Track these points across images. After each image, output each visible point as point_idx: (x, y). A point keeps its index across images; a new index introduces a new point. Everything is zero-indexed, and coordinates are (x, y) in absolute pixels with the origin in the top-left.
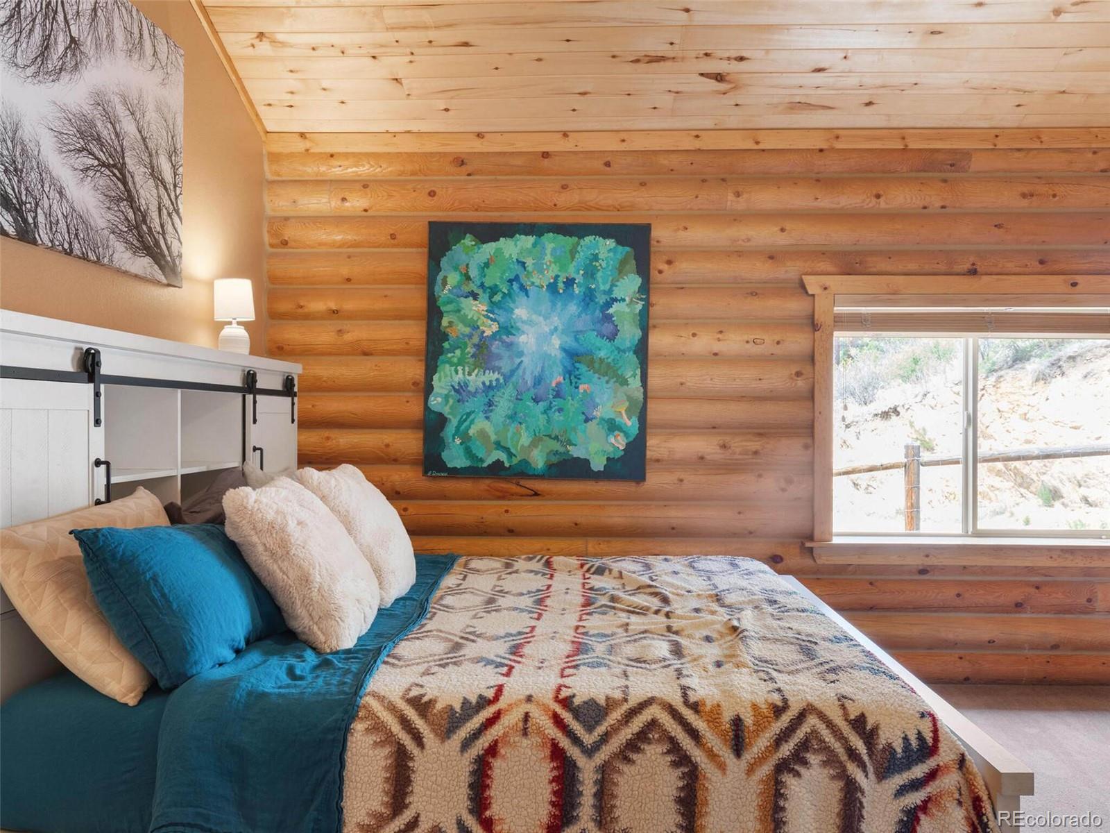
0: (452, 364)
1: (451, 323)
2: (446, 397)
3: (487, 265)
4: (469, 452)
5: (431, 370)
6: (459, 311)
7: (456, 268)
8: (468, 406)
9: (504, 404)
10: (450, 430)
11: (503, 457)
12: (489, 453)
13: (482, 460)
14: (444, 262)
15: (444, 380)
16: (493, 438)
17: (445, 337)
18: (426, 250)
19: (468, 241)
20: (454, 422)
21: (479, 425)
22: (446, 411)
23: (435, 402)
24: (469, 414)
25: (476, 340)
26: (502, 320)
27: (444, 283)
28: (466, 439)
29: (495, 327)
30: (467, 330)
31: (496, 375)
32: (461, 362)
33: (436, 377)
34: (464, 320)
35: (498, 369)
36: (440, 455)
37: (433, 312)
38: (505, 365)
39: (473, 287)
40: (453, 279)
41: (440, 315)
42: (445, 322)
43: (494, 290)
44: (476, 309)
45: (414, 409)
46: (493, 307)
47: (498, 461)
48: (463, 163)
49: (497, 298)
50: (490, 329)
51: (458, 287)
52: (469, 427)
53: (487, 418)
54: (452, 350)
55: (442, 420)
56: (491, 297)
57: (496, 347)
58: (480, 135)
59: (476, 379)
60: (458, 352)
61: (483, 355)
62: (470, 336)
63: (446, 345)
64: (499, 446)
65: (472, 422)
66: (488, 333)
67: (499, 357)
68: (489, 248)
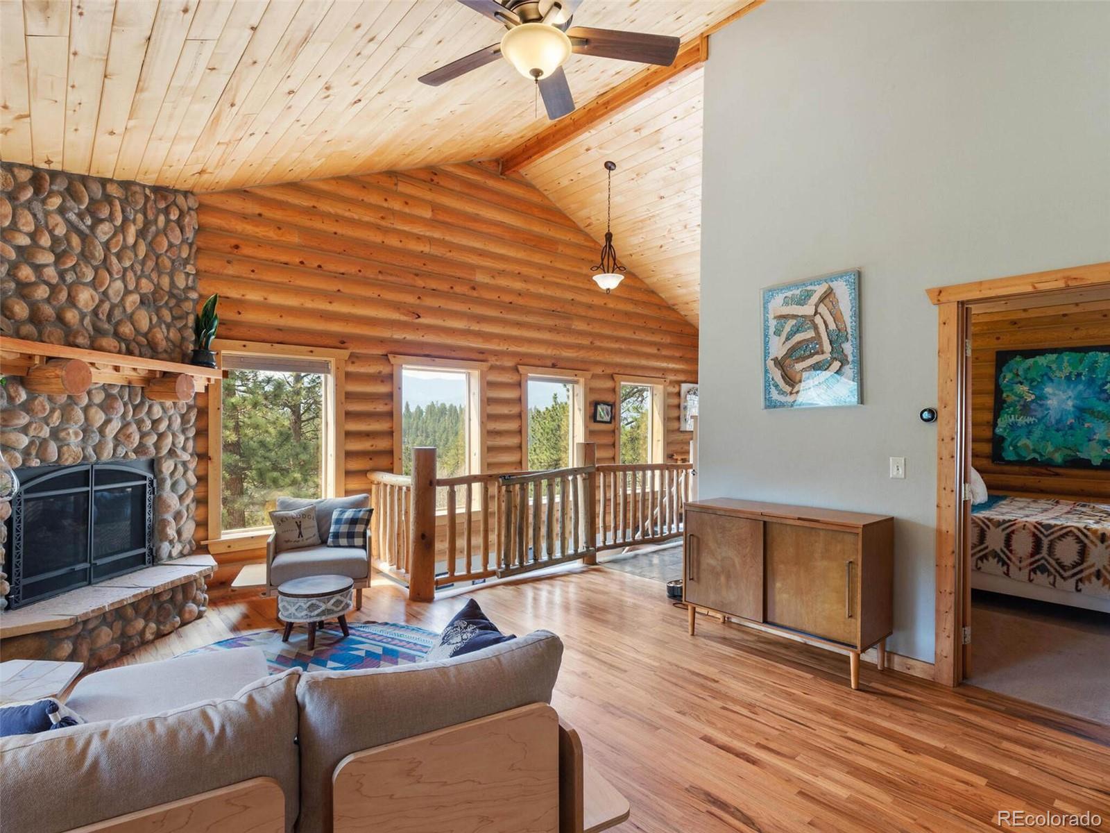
0: (1008, 414)
1: (1008, 396)
2: (1005, 429)
3: (1029, 369)
4: (1018, 454)
5: (997, 416)
6: (1012, 390)
7: (1011, 371)
8: (1018, 433)
9: (1037, 433)
10: (1006, 444)
11: (1037, 456)
12: (1029, 455)
13: (1025, 458)
14: (1004, 369)
15: (1003, 422)
16: (1031, 447)
17: (1005, 402)
18: (994, 363)
19: (1018, 358)
20: (1009, 440)
21: (1023, 441)
22: (1005, 434)
23: (998, 431)
24: (1017, 437)
25: (1022, 403)
26: (1037, 393)
27: (1004, 378)
28: (1015, 447)
29: (1033, 397)
30: (1017, 399)
31: (1034, 419)
32: (1013, 413)
33: (999, 420)
34: (1016, 395)
35: (1035, 417)
36: (1001, 454)
37: (998, 391)
38: (1039, 415)
39: (1020, 379)
40: (1009, 376)
41: (1002, 392)
42: (1004, 395)
43: (1032, 380)
44: (1023, 389)
45: (988, 433)
46: (1032, 388)
47: (1034, 458)
48: (1015, 323)
49: (1035, 384)
50: (1030, 398)
51: (1012, 379)
52: (1017, 442)
53: (1029, 438)
54: (1009, 407)
55: (1002, 439)
56: (1031, 383)
57: (1033, 406)
58: (1025, 310)
59: (1022, 421)
60: (1012, 409)
61: (1026, 409)
62: (1019, 401)
63: (1005, 405)
64: (1034, 451)
65: (1020, 440)
66: (1029, 400)
67: (1036, 411)
68: (1030, 361)
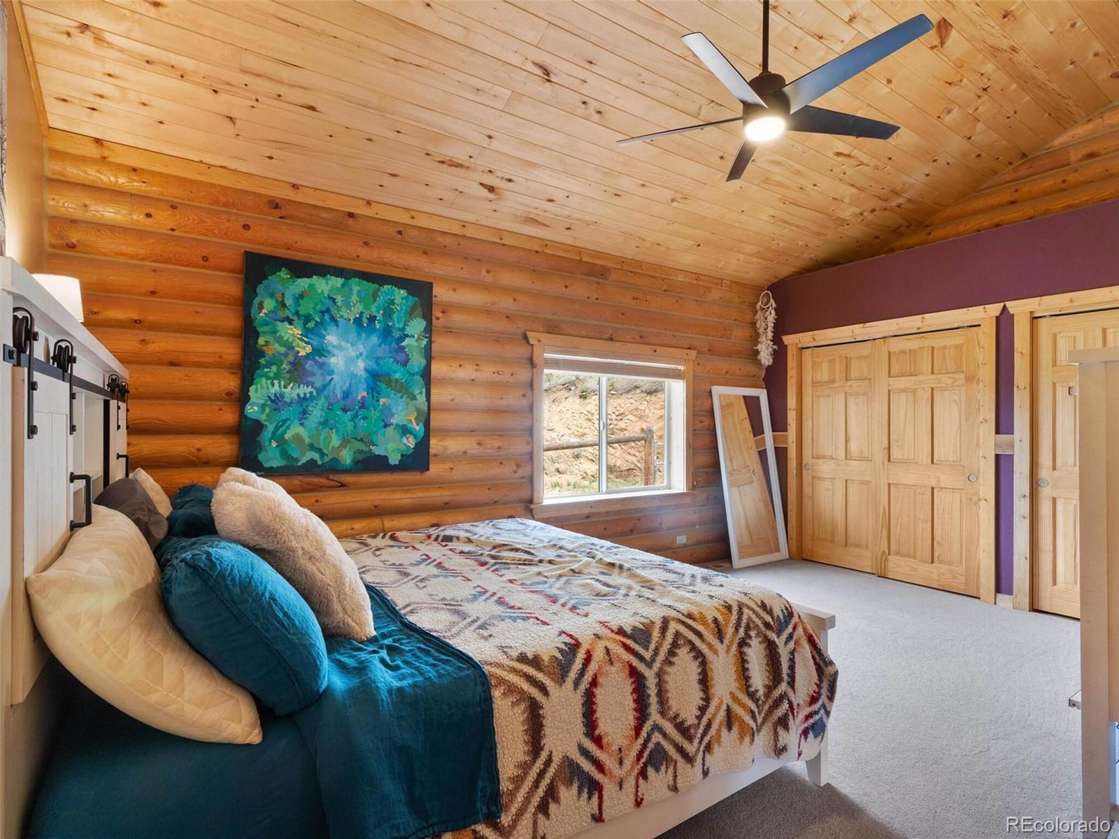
0: (268, 378)
1: (267, 343)
2: (263, 407)
3: (301, 296)
4: (285, 454)
5: (247, 380)
6: (275, 332)
7: (272, 295)
8: (285, 414)
9: (316, 414)
10: (266, 435)
11: (316, 456)
12: (303, 454)
13: (297, 460)
14: (260, 289)
15: (259, 392)
16: (307, 441)
17: (262, 354)
18: (242, 276)
19: (284, 274)
20: (271, 428)
21: (294, 430)
22: (263, 418)
23: (251, 410)
24: (284, 421)
25: (291, 358)
26: (315, 343)
27: (261, 307)
28: (282, 442)
29: (309, 349)
30: (283, 350)
31: (310, 389)
32: (277, 376)
33: (252, 389)
34: (280, 341)
35: (312, 384)
36: (257, 456)
37: (248, 333)
38: (319, 382)
39: (287, 313)
40: (269, 304)
41: (257, 335)
42: (261, 341)
43: (308, 319)
44: (291, 332)
45: (229, 417)
46: (307, 332)
47: (312, 459)
48: (277, 207)
49: (311, 325)
50: (304, 350)
51: (274, 311)
52: (285, 432)
53: (302, 424)
54: (269, 365)
55: (258, 426)
56: (305, 324)
57: (309, 365)
58: (295, 186)
59: (292, 392)
60: (274, 368)
61: (297, 371)
62: (286, 355)
63: (262, 361)
64: (312, 447)
65: (288, 428)
66: (302, 353)
67: (312, 374)
68: (303, 283)
